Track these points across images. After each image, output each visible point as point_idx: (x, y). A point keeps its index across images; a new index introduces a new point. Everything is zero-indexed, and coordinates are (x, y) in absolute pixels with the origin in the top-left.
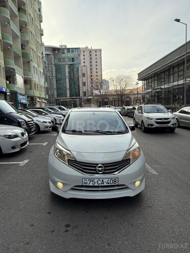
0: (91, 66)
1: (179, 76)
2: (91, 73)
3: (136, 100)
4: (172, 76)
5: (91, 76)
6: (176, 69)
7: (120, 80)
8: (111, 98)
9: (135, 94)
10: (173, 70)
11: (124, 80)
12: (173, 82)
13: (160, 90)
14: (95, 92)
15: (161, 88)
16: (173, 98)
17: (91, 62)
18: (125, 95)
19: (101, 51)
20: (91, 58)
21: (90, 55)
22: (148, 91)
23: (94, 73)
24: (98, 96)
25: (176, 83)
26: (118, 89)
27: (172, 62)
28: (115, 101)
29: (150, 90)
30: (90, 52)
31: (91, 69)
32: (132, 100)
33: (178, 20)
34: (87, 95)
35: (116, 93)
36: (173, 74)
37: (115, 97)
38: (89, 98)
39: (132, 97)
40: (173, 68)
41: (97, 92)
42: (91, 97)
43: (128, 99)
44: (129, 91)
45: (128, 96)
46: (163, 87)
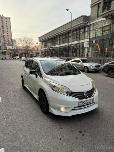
0: (3, 28)
1: (62, 41)
2: (3, 33)
3: (36, 54)
4: (59, 41)
5: (4, 36)
6: (61, 38)
7: (26, 40)
8: (20, 52)
9: (35, 50)
10: (59, 38)
11: (28, 41)
12: (60, 44)
13: (52, 48)
14: (9, 47)
15: (53, 48)
16: (60, 53)
17: (3, 26)
18: (29, 50)
19: (10, 19)
20: (3, 23)
21: (2, 21)
22: (45, 48)
23: (6, 34)
24: (11, 50)
25: (61, 45)
26: (25, 46)
27: (59, 33)
28: (23, 54)
29: (46, 48)
30: (2, 18)
31: (3, 31)
32: (34, 54)
33: (68, 10)
34: (2, 49)
35: (23, 49)
36: (60, 40)
37: (23, 51)
38: (4, 51)
39: (34, 52)
40: (59, 36)
41: (10, 47)
42: (6, 51)
43: (32, 53)
44: (32, 48)
45: (31, 51)
46: (54, 47)
